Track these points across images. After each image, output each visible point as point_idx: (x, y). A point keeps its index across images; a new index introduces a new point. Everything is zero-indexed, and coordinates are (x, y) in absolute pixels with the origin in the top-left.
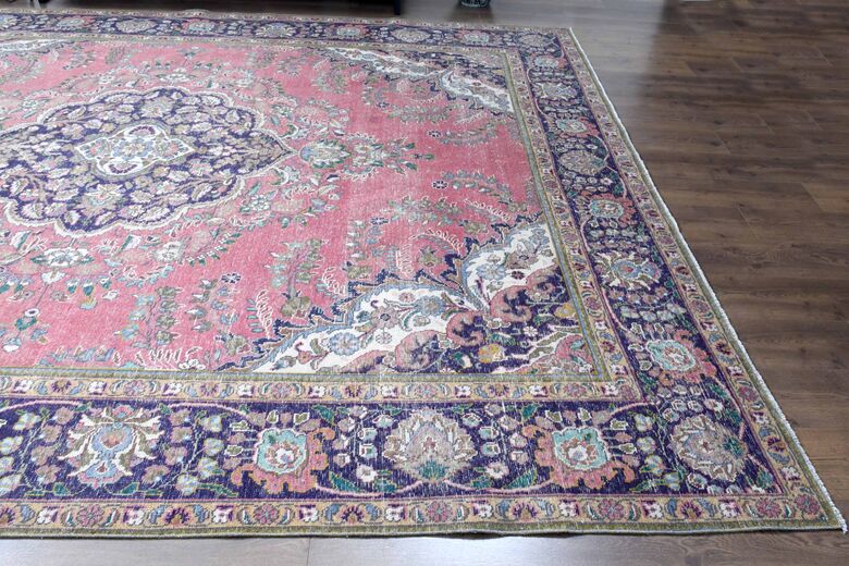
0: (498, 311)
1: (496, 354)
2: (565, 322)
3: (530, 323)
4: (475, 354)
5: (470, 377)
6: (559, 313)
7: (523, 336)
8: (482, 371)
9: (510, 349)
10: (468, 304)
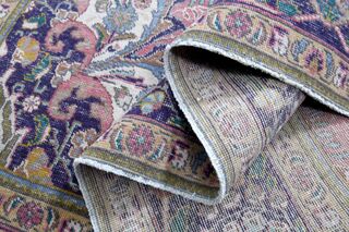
0: (76, 83)
1: (25, 53)
2: (22, 154)
3: (42, 110)
4: (35, 36)
5: (12, 22)
6: (39, 155)
7: (29, 91)
8: (12, 34)
9: (21, 71)
10: (105, 55)
